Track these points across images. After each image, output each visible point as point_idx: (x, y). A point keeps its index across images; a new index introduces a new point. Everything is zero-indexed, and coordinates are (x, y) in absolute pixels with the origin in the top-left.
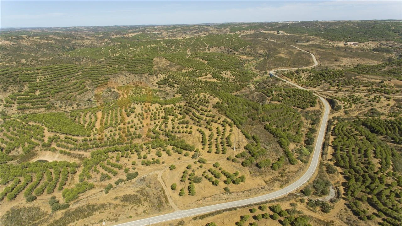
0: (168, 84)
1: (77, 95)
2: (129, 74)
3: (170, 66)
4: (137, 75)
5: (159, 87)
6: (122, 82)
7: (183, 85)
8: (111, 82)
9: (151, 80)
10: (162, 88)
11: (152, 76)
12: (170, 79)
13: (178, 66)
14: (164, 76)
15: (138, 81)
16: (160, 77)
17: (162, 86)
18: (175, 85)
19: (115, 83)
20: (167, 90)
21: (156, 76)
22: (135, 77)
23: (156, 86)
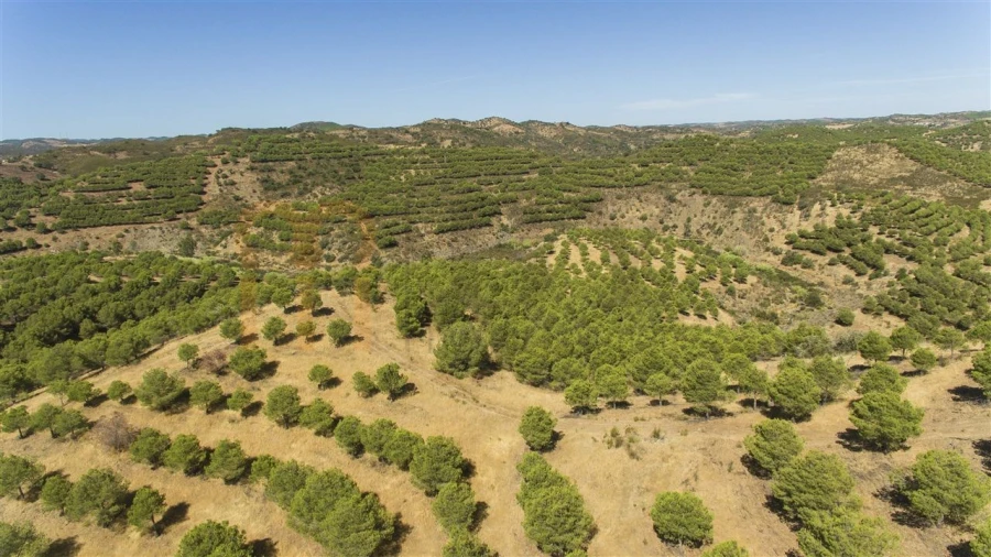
0: (847, 252)
1: (428, 233)
2: (687, 193)
3: (912, 181)
4: (714, 200)
5: (789, 260)
6: (644, 218)
7: (949, 269)
8: (600, 213)
9: (772, 223)
10: (807, 265)
11: (785, 208)
12: (873, 230)
13: (957, 187)
14: (845, 212)
15: (711, 222)
16: (819, 216)
17: (809, 256)
18: (892, 264)
19: (612, 218)
20: (830, 281)
21: (801, 208)
22: (706, 205)
23: (776, 253)
